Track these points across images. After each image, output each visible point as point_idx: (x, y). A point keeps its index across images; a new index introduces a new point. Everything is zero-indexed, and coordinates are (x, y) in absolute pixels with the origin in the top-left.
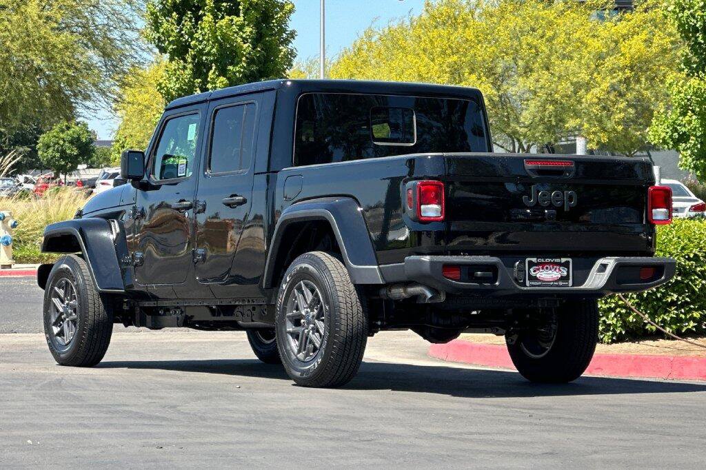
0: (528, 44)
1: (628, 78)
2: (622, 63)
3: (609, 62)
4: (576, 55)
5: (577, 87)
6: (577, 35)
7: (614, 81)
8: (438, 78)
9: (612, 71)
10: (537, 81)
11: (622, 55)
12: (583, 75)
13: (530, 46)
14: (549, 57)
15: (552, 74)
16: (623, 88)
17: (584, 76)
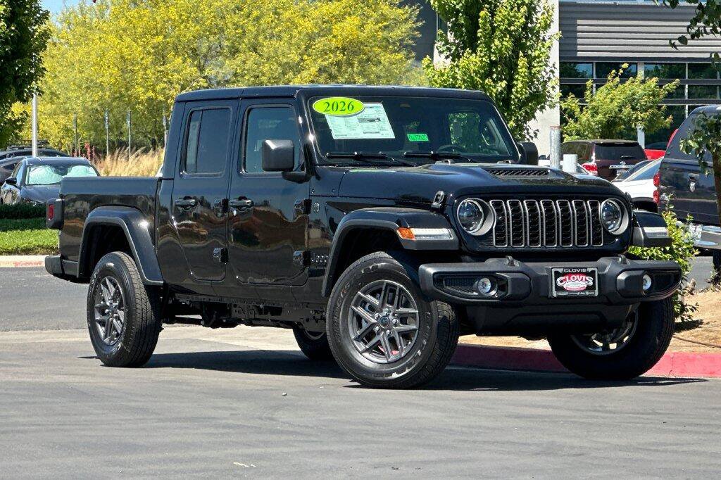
0: (234, 24)
1: (340, 61)
2: (334, 44)
3: (320, 43)
4: (285, 36)
5: (287, 67)
6: (287, 15)
7: (325, 63)
8: (142, 59)
9: (324, 52)
10: (244, 62)
11: (334, 36)
12: (292, 56)
13: (237, 26)
14: (256, 37)
15: (260, 55)
16: (334, 70)
17: (294, 57)
